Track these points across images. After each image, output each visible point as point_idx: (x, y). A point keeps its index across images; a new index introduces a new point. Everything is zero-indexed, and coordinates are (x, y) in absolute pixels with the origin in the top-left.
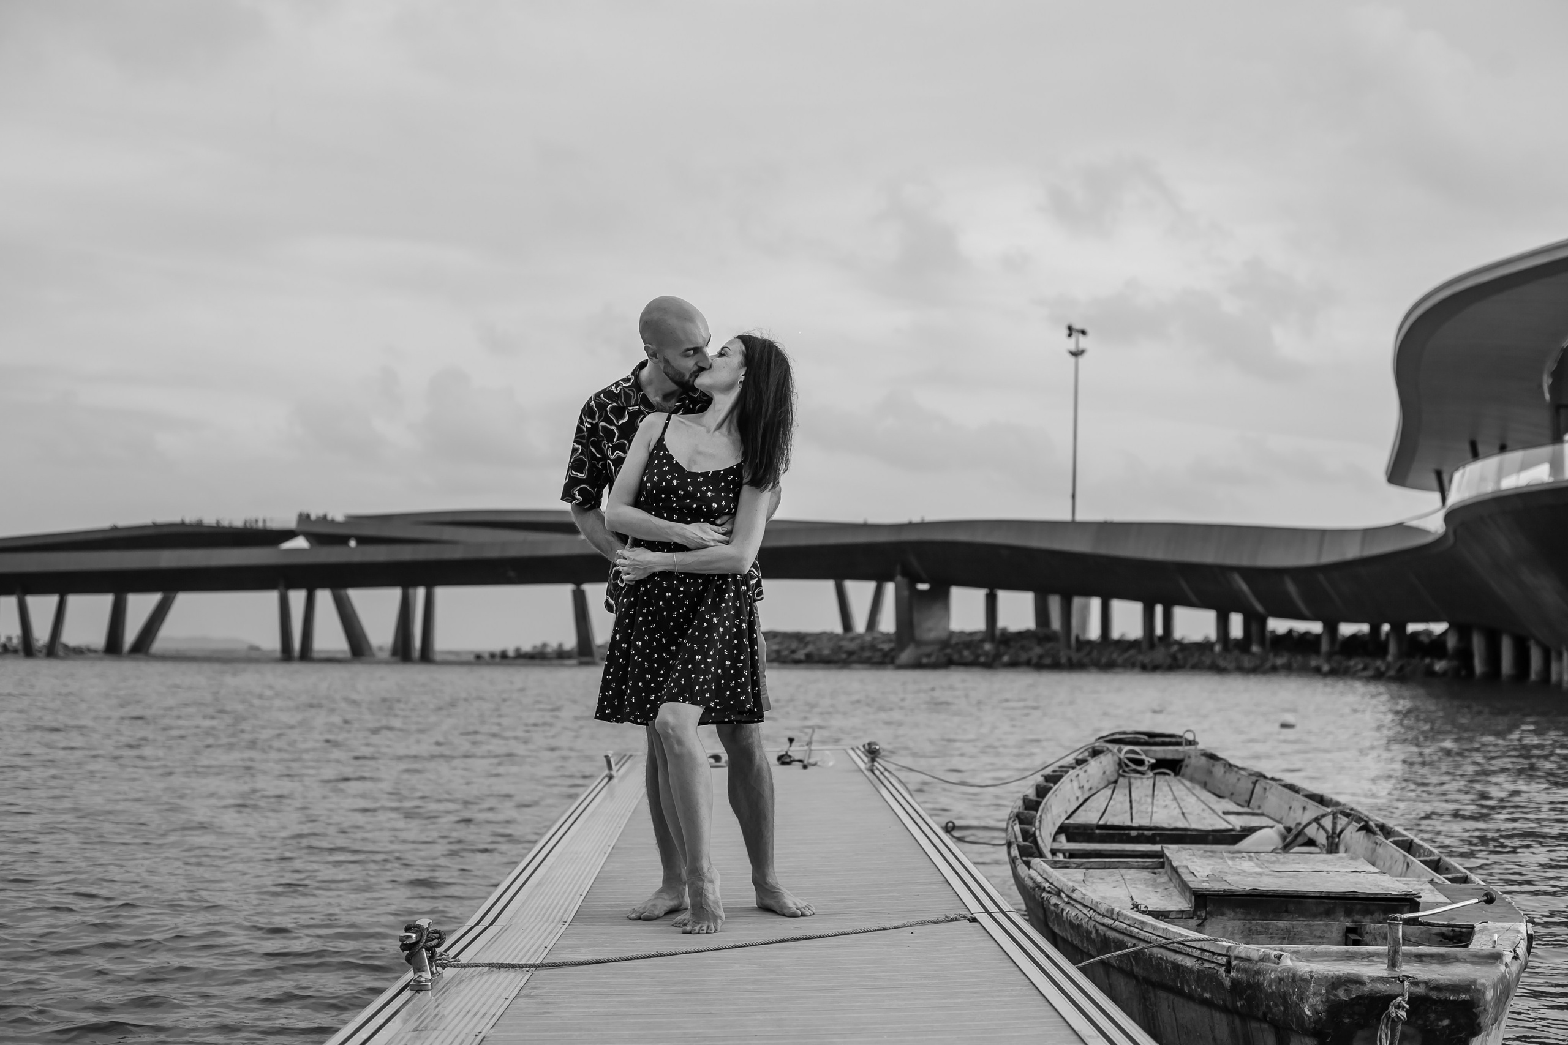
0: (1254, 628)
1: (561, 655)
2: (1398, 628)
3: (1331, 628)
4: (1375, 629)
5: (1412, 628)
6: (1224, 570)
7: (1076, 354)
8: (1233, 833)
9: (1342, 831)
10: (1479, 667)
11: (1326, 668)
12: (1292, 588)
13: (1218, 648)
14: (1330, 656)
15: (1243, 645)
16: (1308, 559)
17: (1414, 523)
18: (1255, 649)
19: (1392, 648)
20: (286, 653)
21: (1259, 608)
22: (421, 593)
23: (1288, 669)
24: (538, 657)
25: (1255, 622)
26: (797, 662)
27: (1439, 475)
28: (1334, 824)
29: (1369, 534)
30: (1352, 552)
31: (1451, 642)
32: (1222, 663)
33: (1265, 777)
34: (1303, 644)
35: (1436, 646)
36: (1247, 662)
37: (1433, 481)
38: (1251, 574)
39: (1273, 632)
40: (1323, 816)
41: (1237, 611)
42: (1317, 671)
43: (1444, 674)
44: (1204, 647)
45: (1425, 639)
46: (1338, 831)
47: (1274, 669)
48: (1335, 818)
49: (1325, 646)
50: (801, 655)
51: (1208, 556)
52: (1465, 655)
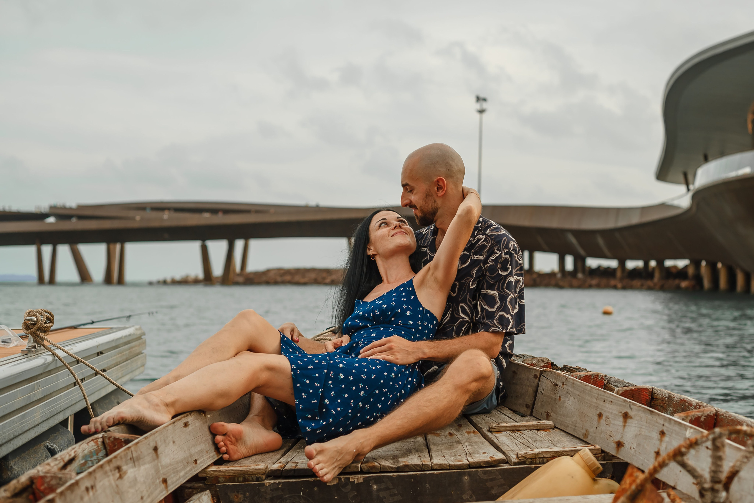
0: (580, 264)
1: (196, 282)
2: (660, 263)
3: (622, 264)
4: (646, 264)
5: (669, 263)
6: (563, 231)
7: (481, 111)
8: (506, 466)
9: (733, 474)
10: (707, 284)
11: (619, 285)
12: (601, 241)
13: (559, 276)
14: (621, 279)
15: (573, 274)
16: (609, 224)
17: (670, 203)
18: (580, 275)
19: (657, 275)
20: (41, 280)
21: (582, 252)
22: (118, 246)
23: (599, 287)
24: (184, 282)
25: (579, 261)
26: (326, 284)
27: (685, 175)
28: (717, 460)
29: (644, 209)
30: (635, 220)
31: (691, 271)
32: (561, 283)
33: (553, 366)
34: (608, 273)
35: (682, 274)
36: (575, 282)
37: (681, 178)
38: (579, 234)
39: (589, 267)
40: (693, 444)
41: (570, 253)
42: (615, 287)
43: (687, 289)
44: (552, 275)
45: (674, 271)
46: (723, 476)
47: (590, 287)
48: (717, 448)
49: (619, 274)
50: (328, 280)
51: (554, 223)
52: (698, 279)
